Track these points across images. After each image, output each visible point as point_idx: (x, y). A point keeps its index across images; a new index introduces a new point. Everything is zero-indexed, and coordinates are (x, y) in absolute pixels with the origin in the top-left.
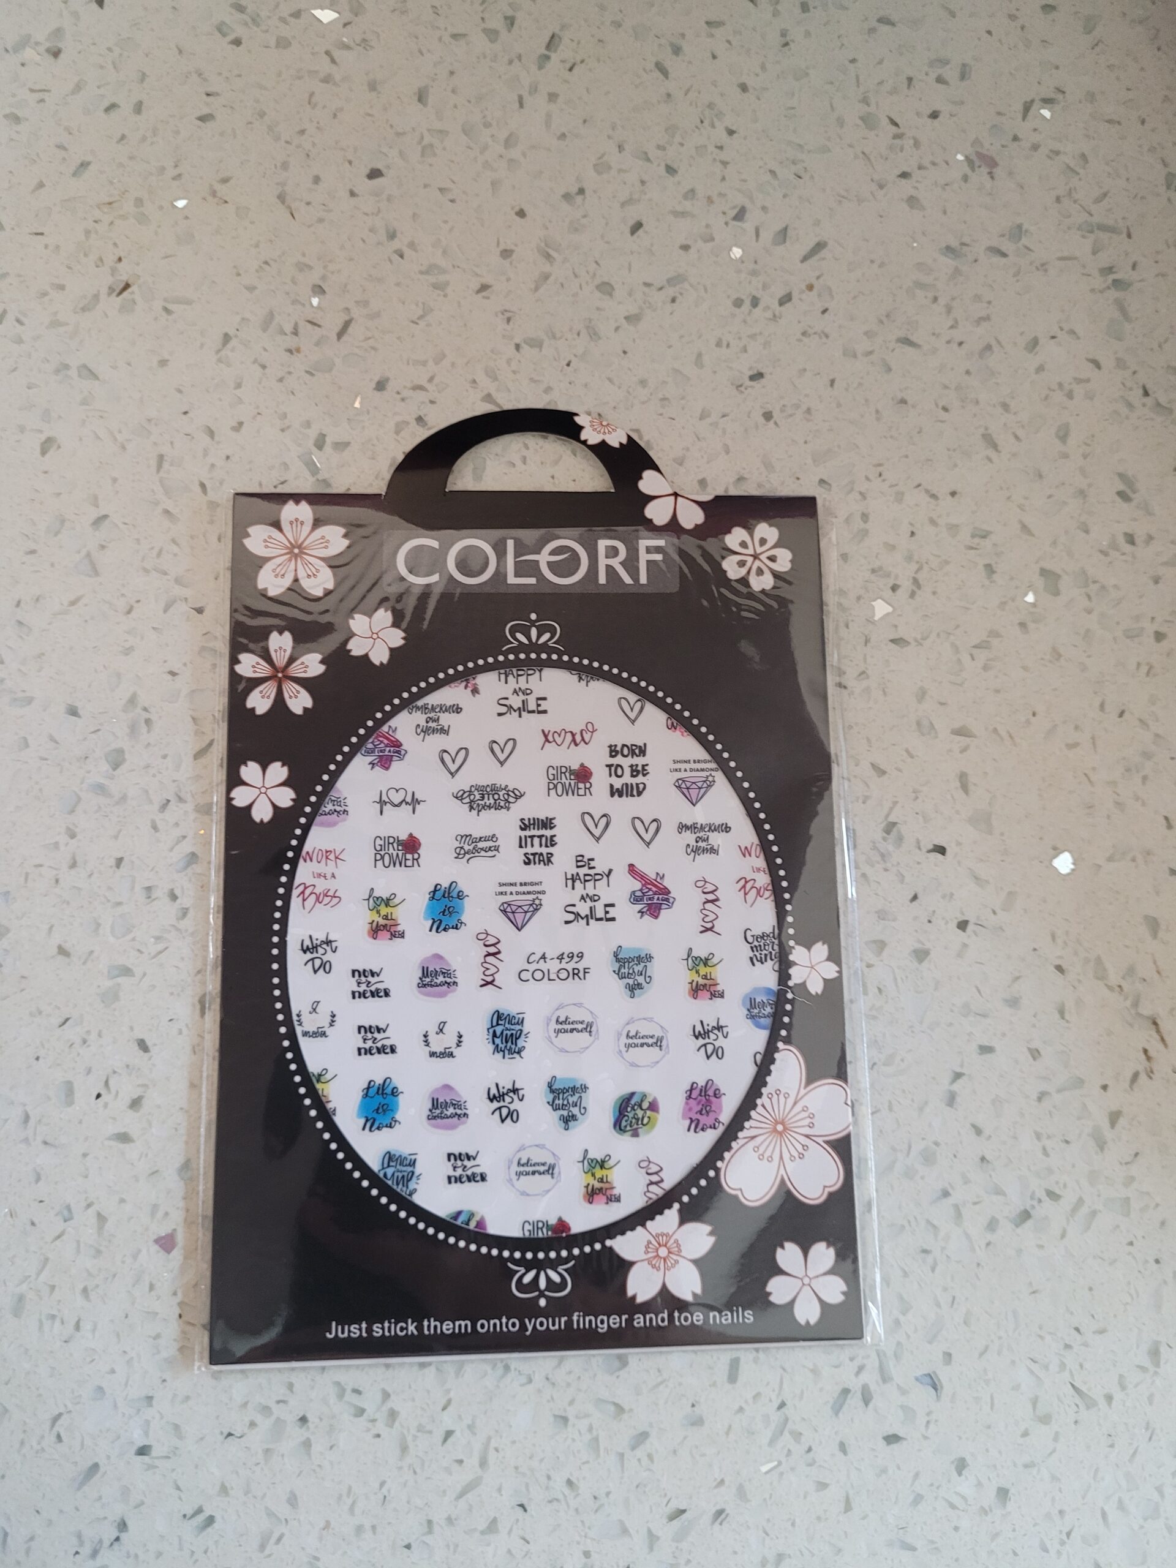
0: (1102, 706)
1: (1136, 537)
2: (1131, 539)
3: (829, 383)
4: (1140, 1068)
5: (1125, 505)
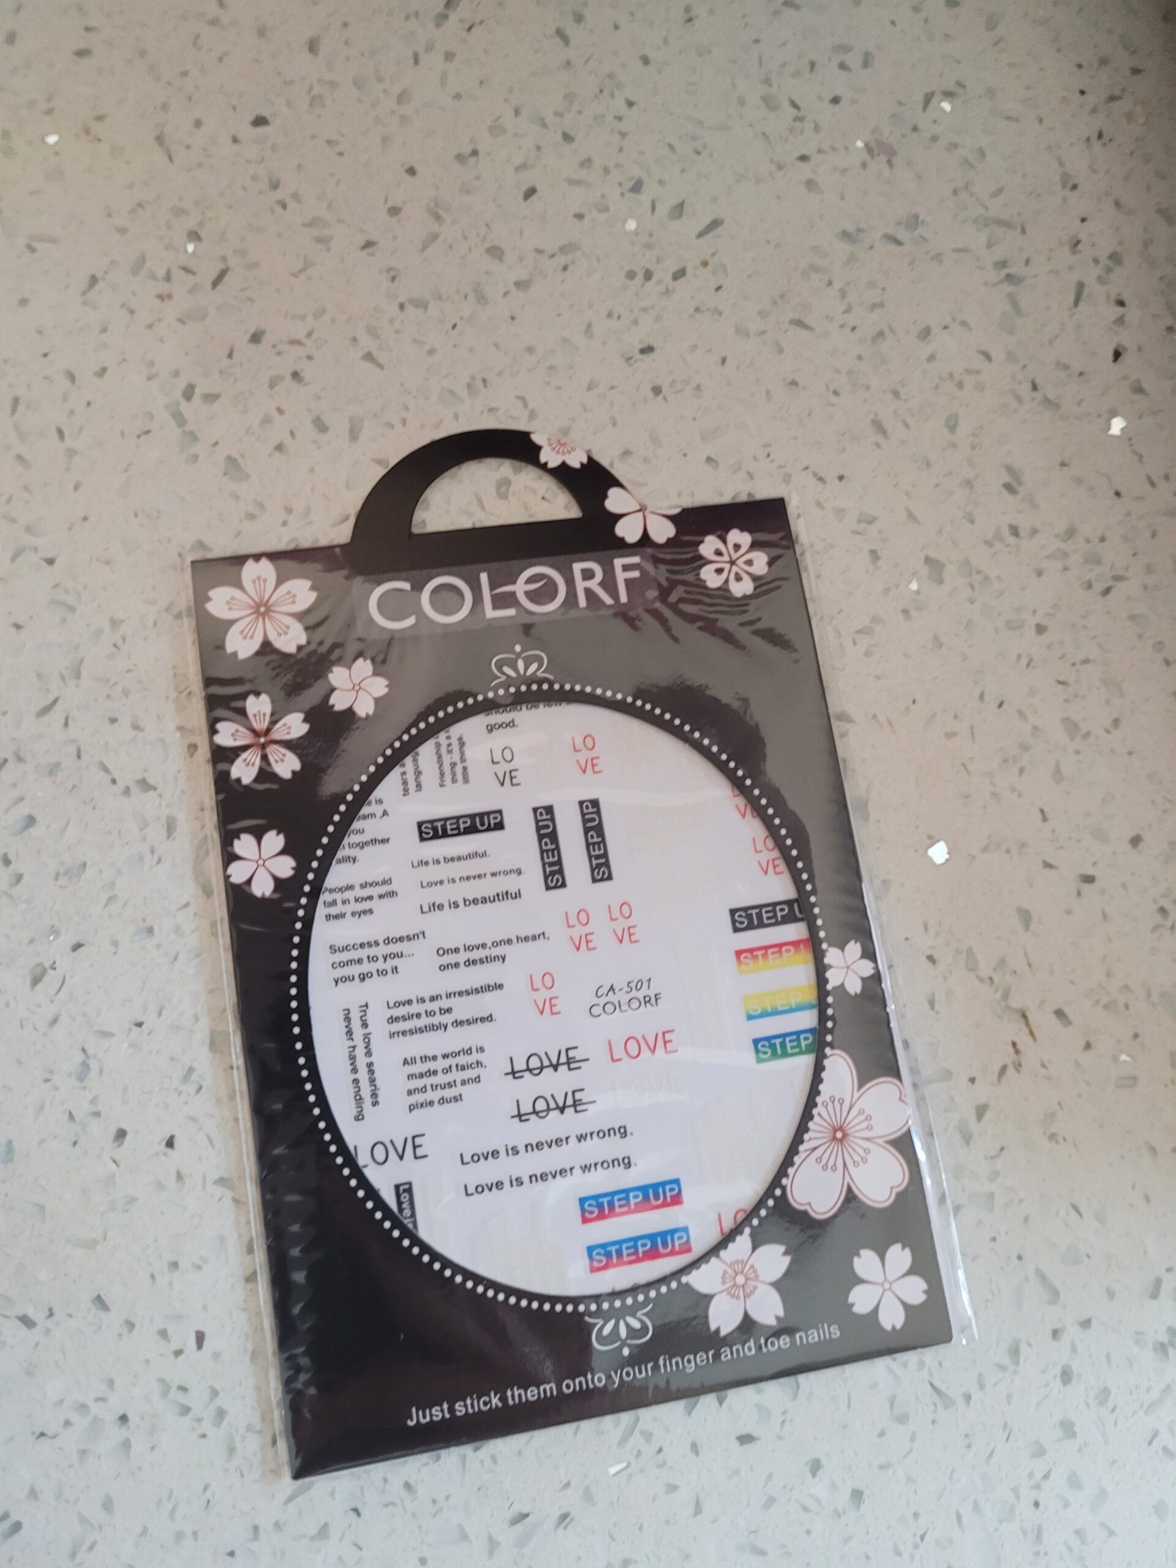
0: (982, 696)
1: (1020, 529)
2: (1015, 531)
3: (720, 362)
4: (1009, 1062)
5: (1011, 498)
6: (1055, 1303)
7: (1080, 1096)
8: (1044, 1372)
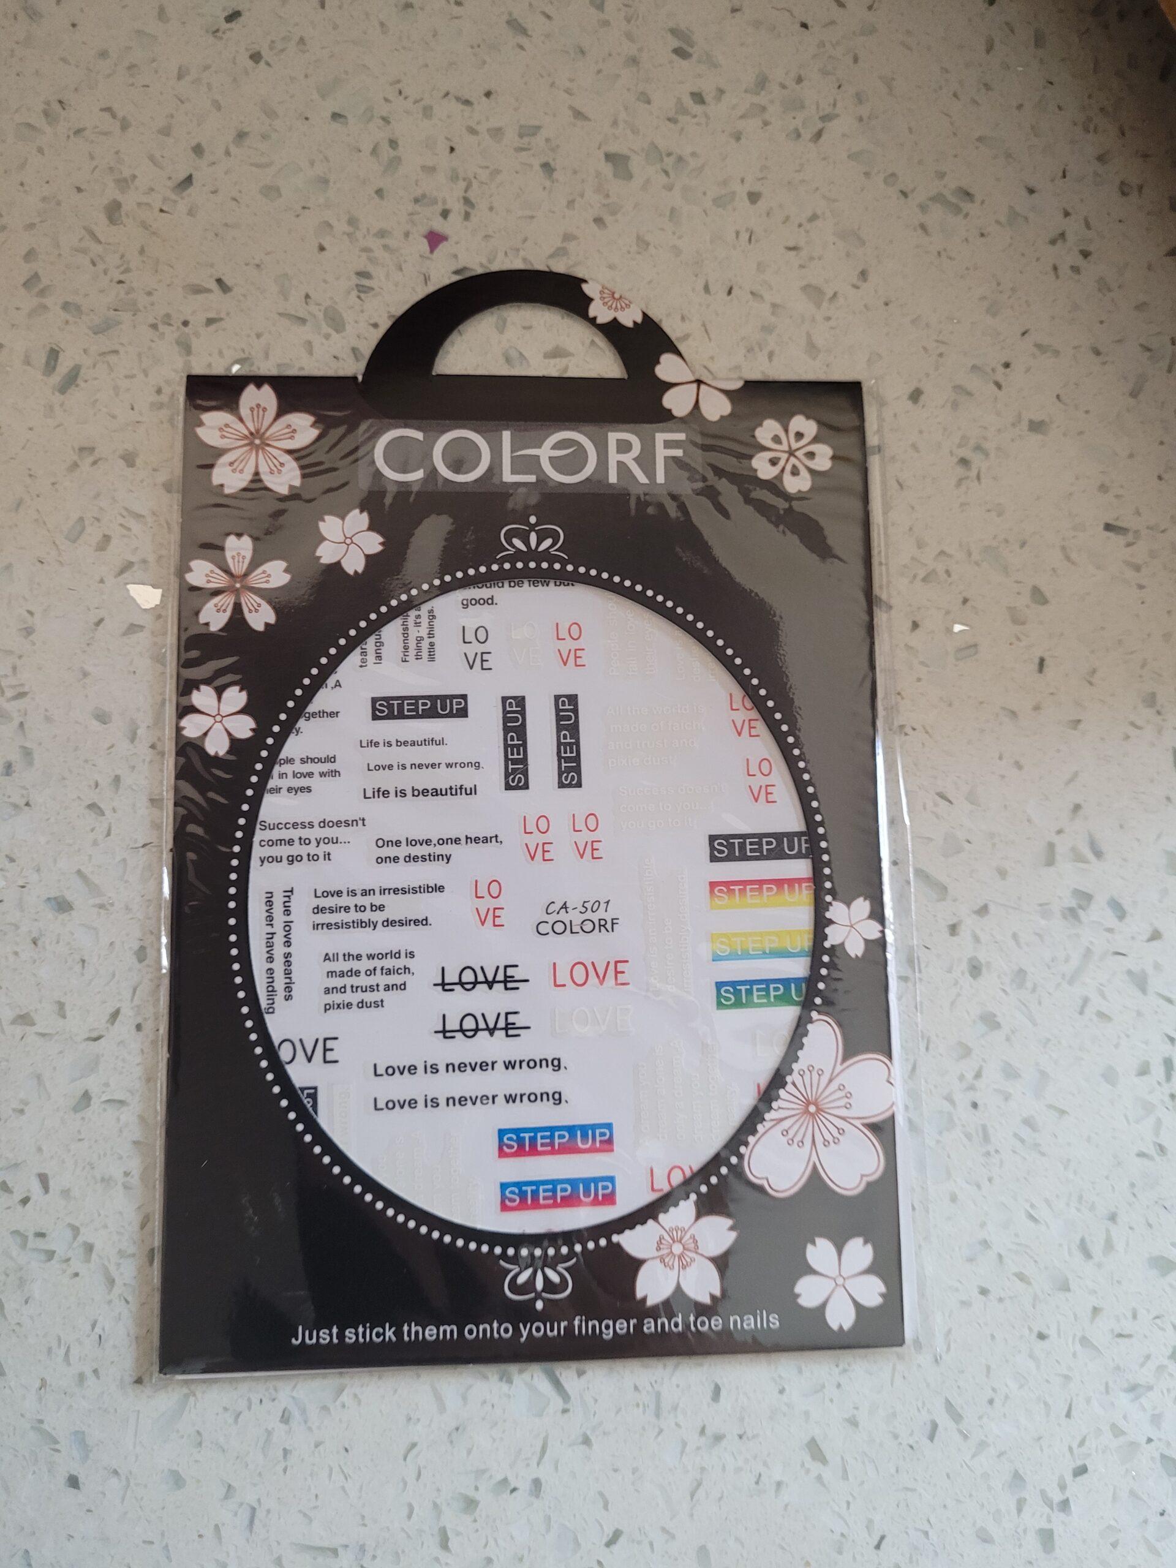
6: (944, 899)
7: (919, 680)
8: (950, 971)
